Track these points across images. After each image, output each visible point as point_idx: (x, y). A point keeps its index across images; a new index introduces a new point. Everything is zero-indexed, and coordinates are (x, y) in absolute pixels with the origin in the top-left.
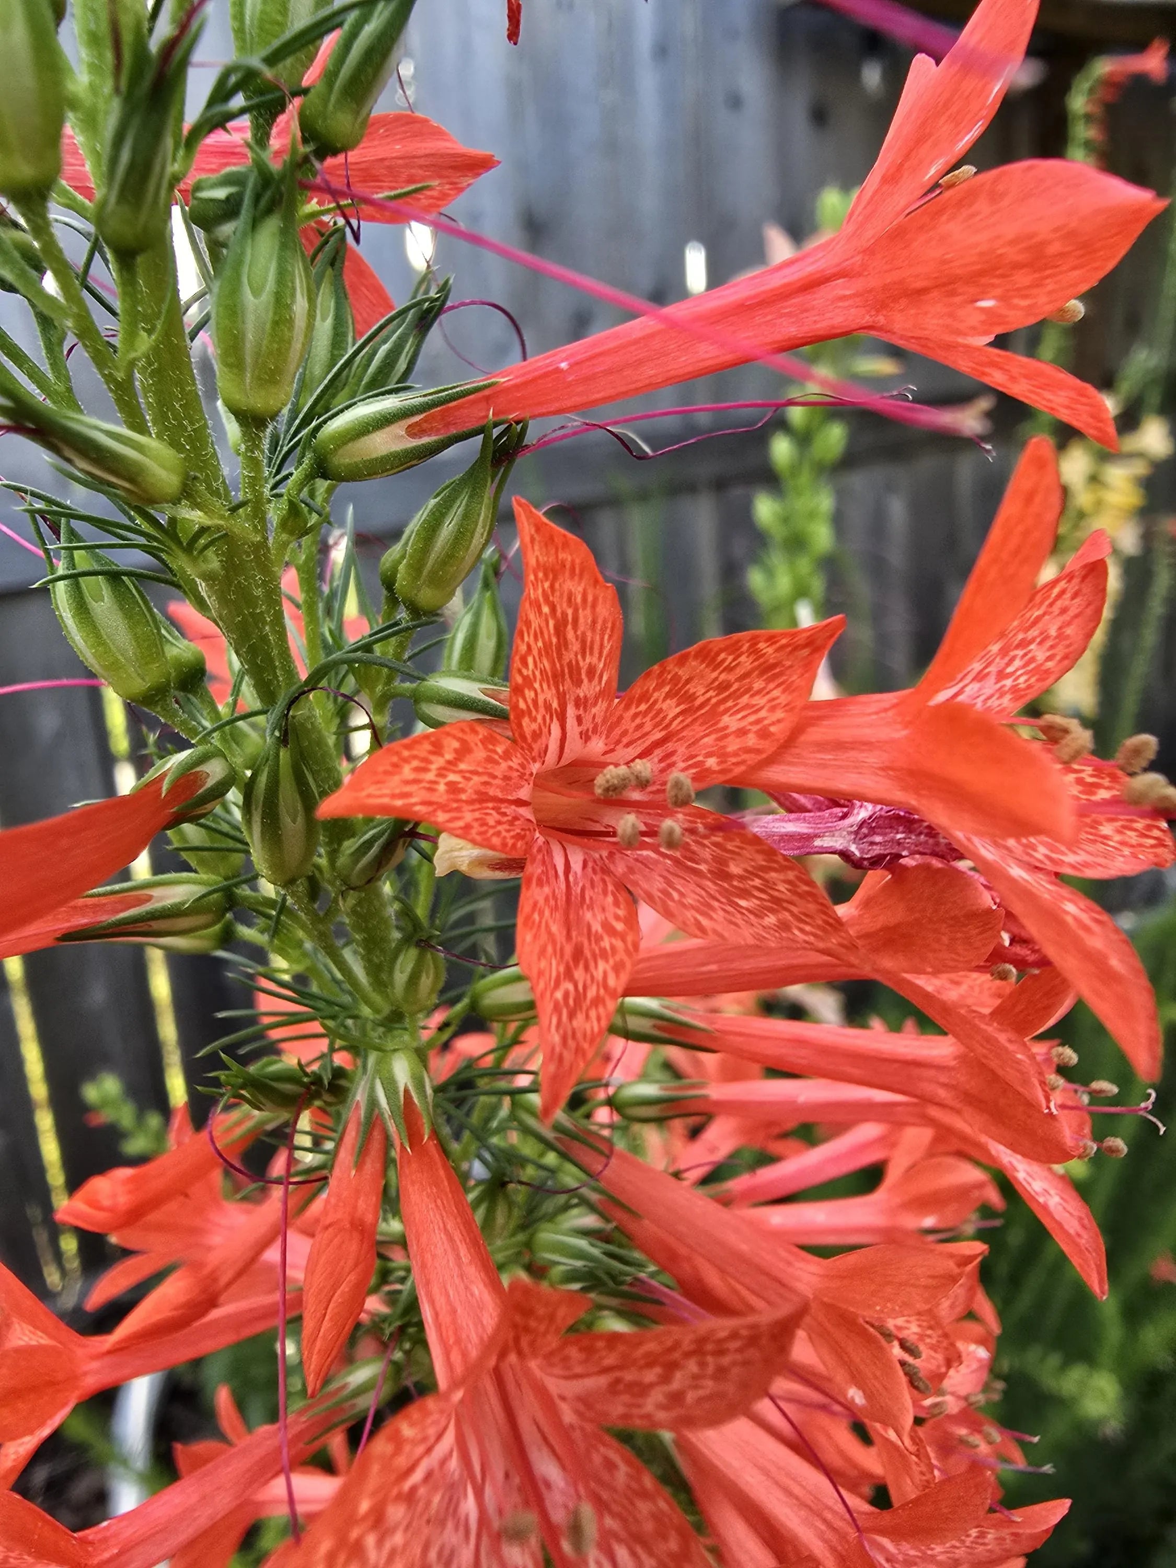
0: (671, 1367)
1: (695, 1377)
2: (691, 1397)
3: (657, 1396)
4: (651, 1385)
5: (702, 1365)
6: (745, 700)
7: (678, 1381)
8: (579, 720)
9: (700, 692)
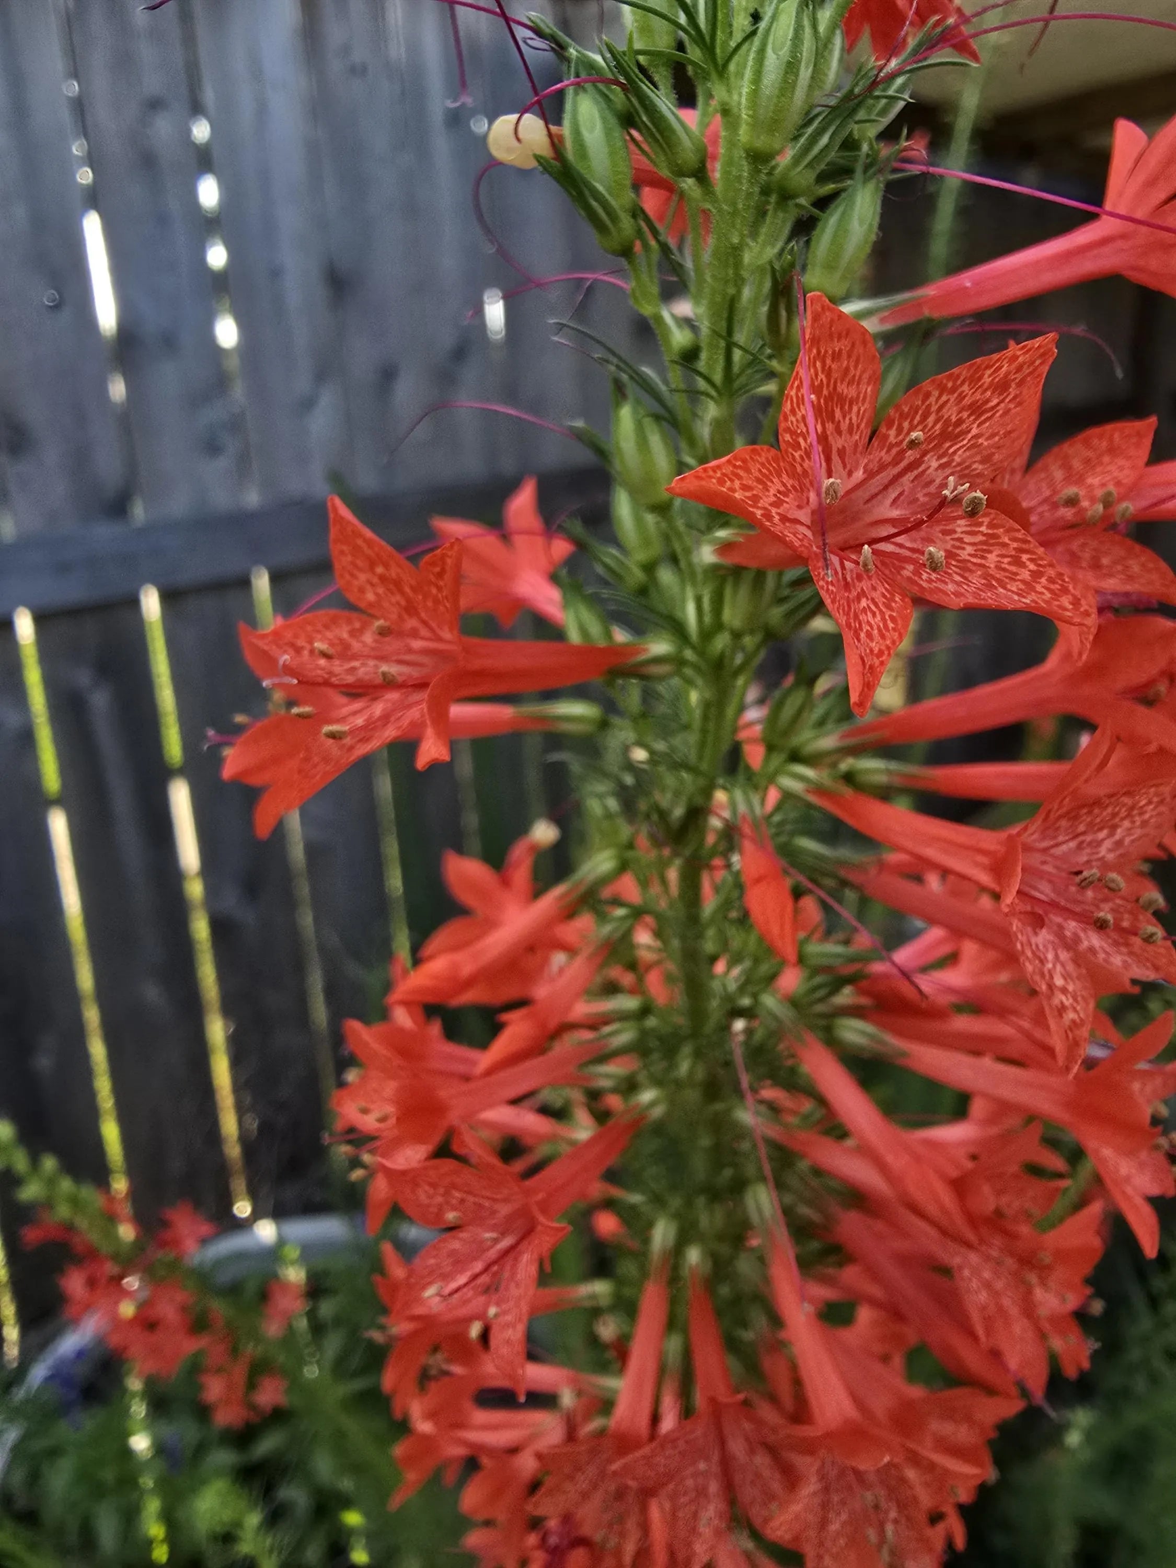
0: (1114, 828)
1: (1129, 829)
2: (1127, 841)
3: (1108, 844)
4: (1103, 840)
5: (1133, 822)
7: (1119, 833)
9: (1077, 464)
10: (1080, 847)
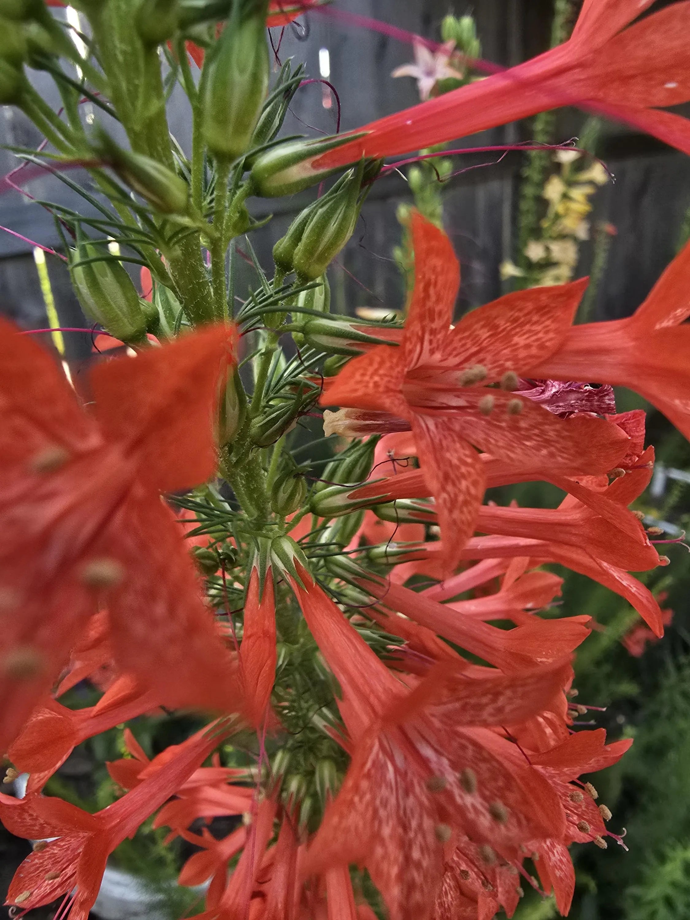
0: (497, 695)
1: (510, 699)
2: (508, 709)
3: (490, 709)
4: (487, 705)
5: (515, 692)
6: (527, 327)
7: (501, 701)
8: (431, 342)
9: (502, 323)
10: (464, 708)
